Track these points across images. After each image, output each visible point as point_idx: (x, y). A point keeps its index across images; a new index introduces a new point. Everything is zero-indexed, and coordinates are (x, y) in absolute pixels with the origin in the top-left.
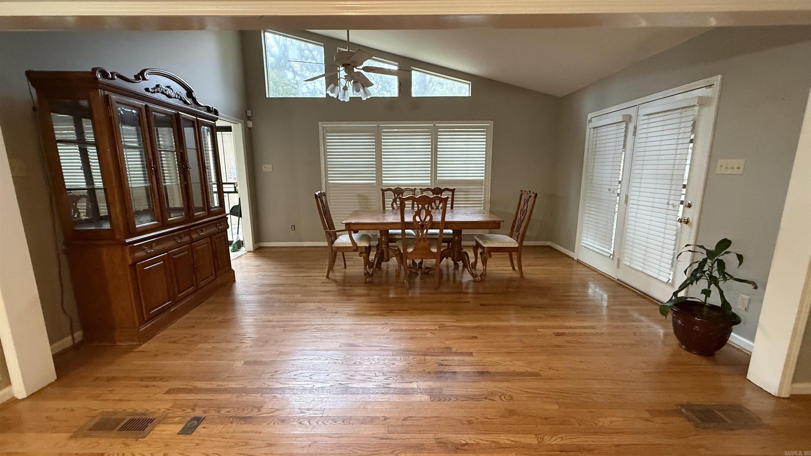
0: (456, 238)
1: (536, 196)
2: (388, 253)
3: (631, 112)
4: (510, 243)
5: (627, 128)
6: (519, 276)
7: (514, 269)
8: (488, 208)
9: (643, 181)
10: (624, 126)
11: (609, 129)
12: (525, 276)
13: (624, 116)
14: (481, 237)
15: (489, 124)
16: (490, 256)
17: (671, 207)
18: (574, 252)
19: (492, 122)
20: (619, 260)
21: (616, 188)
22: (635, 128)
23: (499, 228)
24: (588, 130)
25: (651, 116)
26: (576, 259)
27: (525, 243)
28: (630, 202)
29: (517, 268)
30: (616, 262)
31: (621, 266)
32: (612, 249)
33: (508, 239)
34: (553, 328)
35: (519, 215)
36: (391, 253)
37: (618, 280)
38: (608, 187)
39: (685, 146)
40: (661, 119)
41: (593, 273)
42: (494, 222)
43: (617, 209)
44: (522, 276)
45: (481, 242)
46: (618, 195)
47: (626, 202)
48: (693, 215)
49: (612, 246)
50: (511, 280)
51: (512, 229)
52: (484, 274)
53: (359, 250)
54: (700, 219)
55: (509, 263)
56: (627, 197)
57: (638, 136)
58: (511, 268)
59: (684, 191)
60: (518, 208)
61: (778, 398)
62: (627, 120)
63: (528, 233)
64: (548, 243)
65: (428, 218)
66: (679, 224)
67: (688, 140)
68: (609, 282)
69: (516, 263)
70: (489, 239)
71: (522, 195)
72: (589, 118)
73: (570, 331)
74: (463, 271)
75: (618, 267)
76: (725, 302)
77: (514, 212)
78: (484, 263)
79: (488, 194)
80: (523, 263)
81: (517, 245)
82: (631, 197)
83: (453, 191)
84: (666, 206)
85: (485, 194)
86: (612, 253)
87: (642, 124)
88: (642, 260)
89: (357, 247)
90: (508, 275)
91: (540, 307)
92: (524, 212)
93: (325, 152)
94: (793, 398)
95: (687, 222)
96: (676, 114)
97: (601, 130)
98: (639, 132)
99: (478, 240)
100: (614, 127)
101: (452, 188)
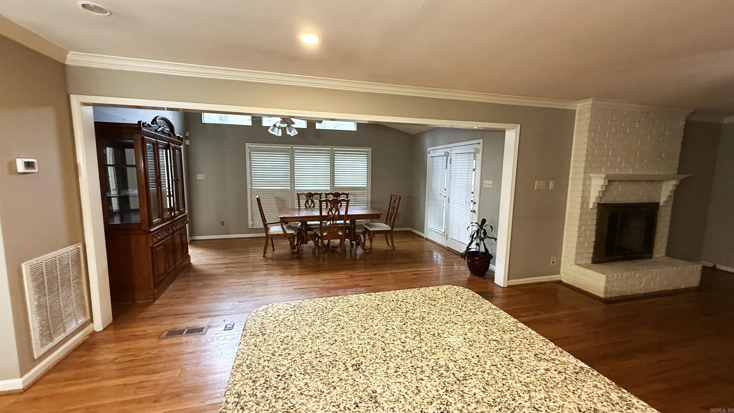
0: (352, 226)
1: (400, 198)
2: (307, 237)
3: (448, 150)
4: (386, 227)
5: (447, 159)
6: (392, 249)
7: (388, 245)
8: (369, 205)
9: (456, 189)
10: (445, 157)
11: (439, 159)
12: (396, 249)
13: (445, 152)
14: (367, 224)
15: (369, 150)
16: (375, 236)
17: (467, 204)
18: (424, 233)
19: (371, 148)
20: (447, 235)
21: (443, 193)
22: (451, 159)
23: (379, 218)
24: (428, 158)
25: (457, 155)
26: (425, 237)
27: (395, 229)
28: (450, 201)
29: (390, 244)
30: (445, 237)
31: (448, 238)
32: (443, 229)
33: (384, 225)
34: (412, 272)
35: (390, 211)
36: (309, 238)
37: (447, 247)
38: (440, 193)
39: (471, 172)
40: (461, 157)
41: (434, 244)
42: (377, 214)
43: (445, 205)
44: (394, 249)
45: (368, 228)
46: (445, 197)
47: (449, 201)
48: (476, 208)
49: (444, 227)
50: (387, 251)
51: (387, 219)
52: (371, 248)
53: (288, 236)
54: (479, 209)
55: (385, 242)
56: (449, 198)
57: (452, 165)
58: (387, 245)
59: (472, 195)
60: (390, 206)
61: (504, 287)
62: (447, 154)
63: (396, 223)
64: (409, 229)
65: (337, 214)
66: (471, 213)
67: (472, 169)
68: (443, 249)
69: (390, 242)
70: (373, 226)
71: (391, 197)
72: (428, 150)
73: (421, 272)
74: (356, 247)
75: (447, 239)
76: (486, 249)
77: (388, 208)
78: (371, 241)
79: (370, 196)
80: (394, 241)
81: (390, 229)
82: (450, 199)
83: (347, 195)
84: (465, 204)
85: (367, 196)
86: (443, 231)
87: (454, 157)
88: (457, 234)
89: (287, 234)
90: (385, 249)
91: (405, 263)
92: (394, 208)
93: (250, 165)
94: (509, 287)
95: (474, 212)
96: (467, 155)
97: (435, 158)
98: (452, 162)
99: (366, 227)
100: (441, 158)
101: (347, 192)
